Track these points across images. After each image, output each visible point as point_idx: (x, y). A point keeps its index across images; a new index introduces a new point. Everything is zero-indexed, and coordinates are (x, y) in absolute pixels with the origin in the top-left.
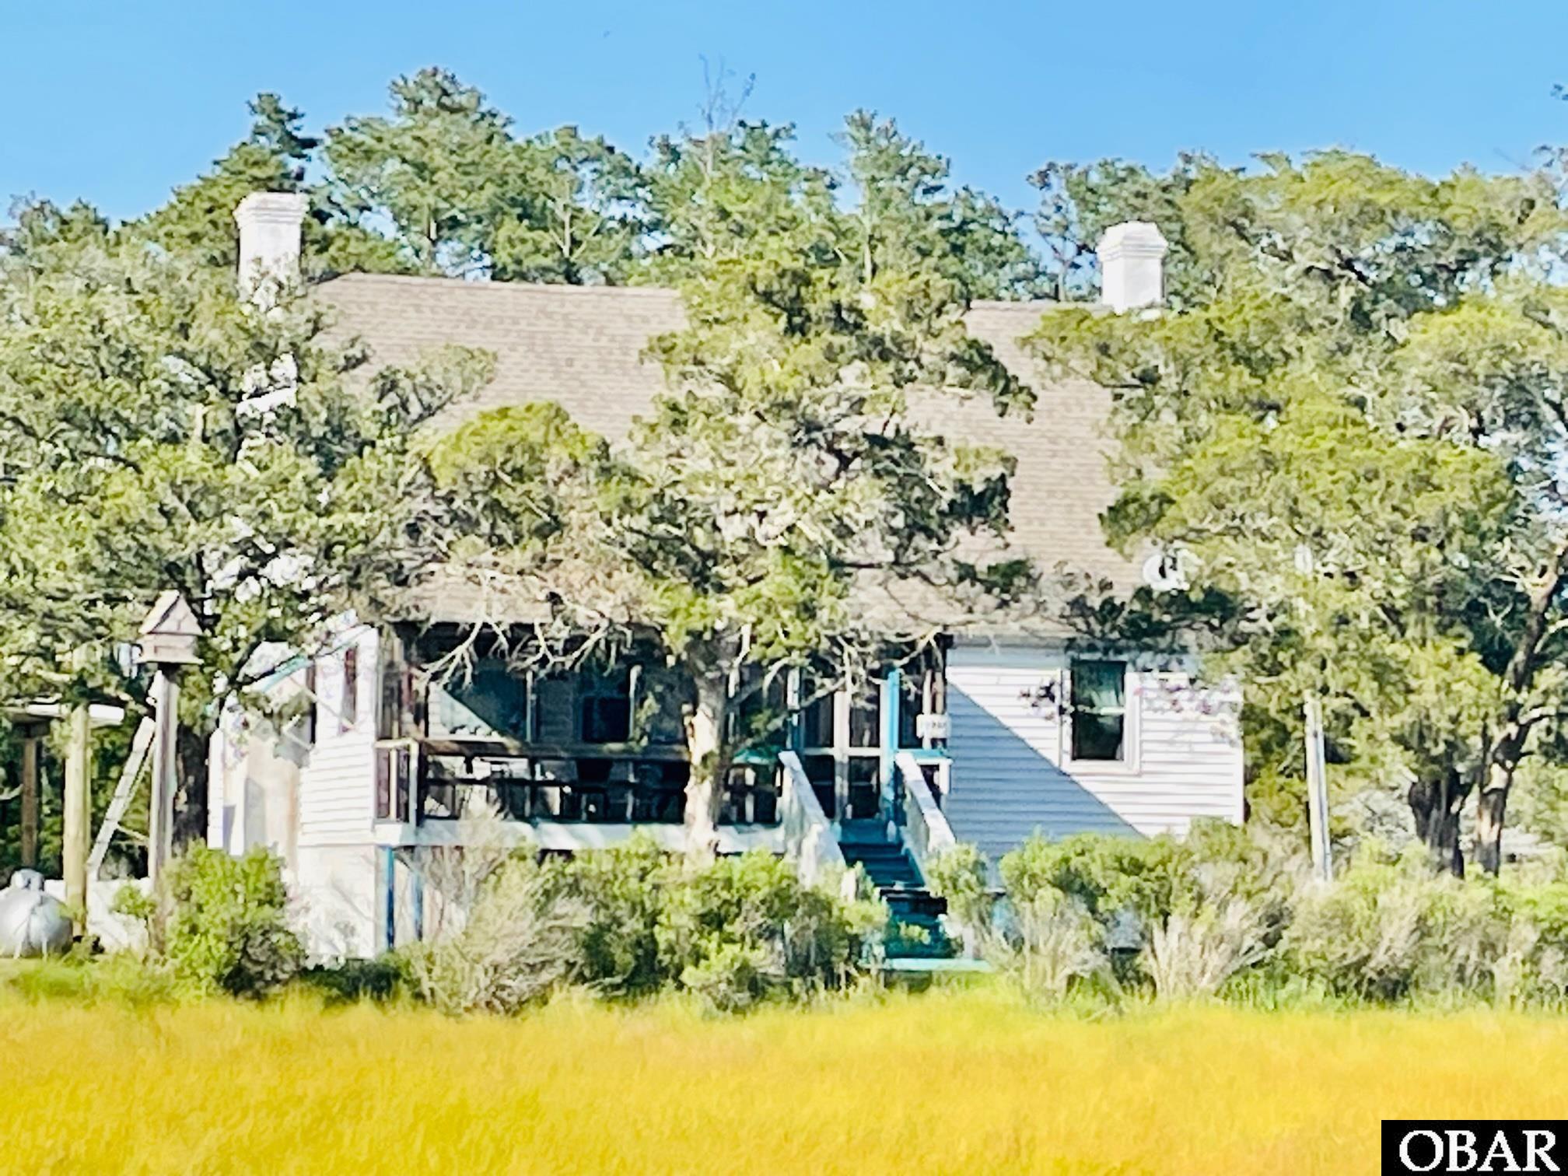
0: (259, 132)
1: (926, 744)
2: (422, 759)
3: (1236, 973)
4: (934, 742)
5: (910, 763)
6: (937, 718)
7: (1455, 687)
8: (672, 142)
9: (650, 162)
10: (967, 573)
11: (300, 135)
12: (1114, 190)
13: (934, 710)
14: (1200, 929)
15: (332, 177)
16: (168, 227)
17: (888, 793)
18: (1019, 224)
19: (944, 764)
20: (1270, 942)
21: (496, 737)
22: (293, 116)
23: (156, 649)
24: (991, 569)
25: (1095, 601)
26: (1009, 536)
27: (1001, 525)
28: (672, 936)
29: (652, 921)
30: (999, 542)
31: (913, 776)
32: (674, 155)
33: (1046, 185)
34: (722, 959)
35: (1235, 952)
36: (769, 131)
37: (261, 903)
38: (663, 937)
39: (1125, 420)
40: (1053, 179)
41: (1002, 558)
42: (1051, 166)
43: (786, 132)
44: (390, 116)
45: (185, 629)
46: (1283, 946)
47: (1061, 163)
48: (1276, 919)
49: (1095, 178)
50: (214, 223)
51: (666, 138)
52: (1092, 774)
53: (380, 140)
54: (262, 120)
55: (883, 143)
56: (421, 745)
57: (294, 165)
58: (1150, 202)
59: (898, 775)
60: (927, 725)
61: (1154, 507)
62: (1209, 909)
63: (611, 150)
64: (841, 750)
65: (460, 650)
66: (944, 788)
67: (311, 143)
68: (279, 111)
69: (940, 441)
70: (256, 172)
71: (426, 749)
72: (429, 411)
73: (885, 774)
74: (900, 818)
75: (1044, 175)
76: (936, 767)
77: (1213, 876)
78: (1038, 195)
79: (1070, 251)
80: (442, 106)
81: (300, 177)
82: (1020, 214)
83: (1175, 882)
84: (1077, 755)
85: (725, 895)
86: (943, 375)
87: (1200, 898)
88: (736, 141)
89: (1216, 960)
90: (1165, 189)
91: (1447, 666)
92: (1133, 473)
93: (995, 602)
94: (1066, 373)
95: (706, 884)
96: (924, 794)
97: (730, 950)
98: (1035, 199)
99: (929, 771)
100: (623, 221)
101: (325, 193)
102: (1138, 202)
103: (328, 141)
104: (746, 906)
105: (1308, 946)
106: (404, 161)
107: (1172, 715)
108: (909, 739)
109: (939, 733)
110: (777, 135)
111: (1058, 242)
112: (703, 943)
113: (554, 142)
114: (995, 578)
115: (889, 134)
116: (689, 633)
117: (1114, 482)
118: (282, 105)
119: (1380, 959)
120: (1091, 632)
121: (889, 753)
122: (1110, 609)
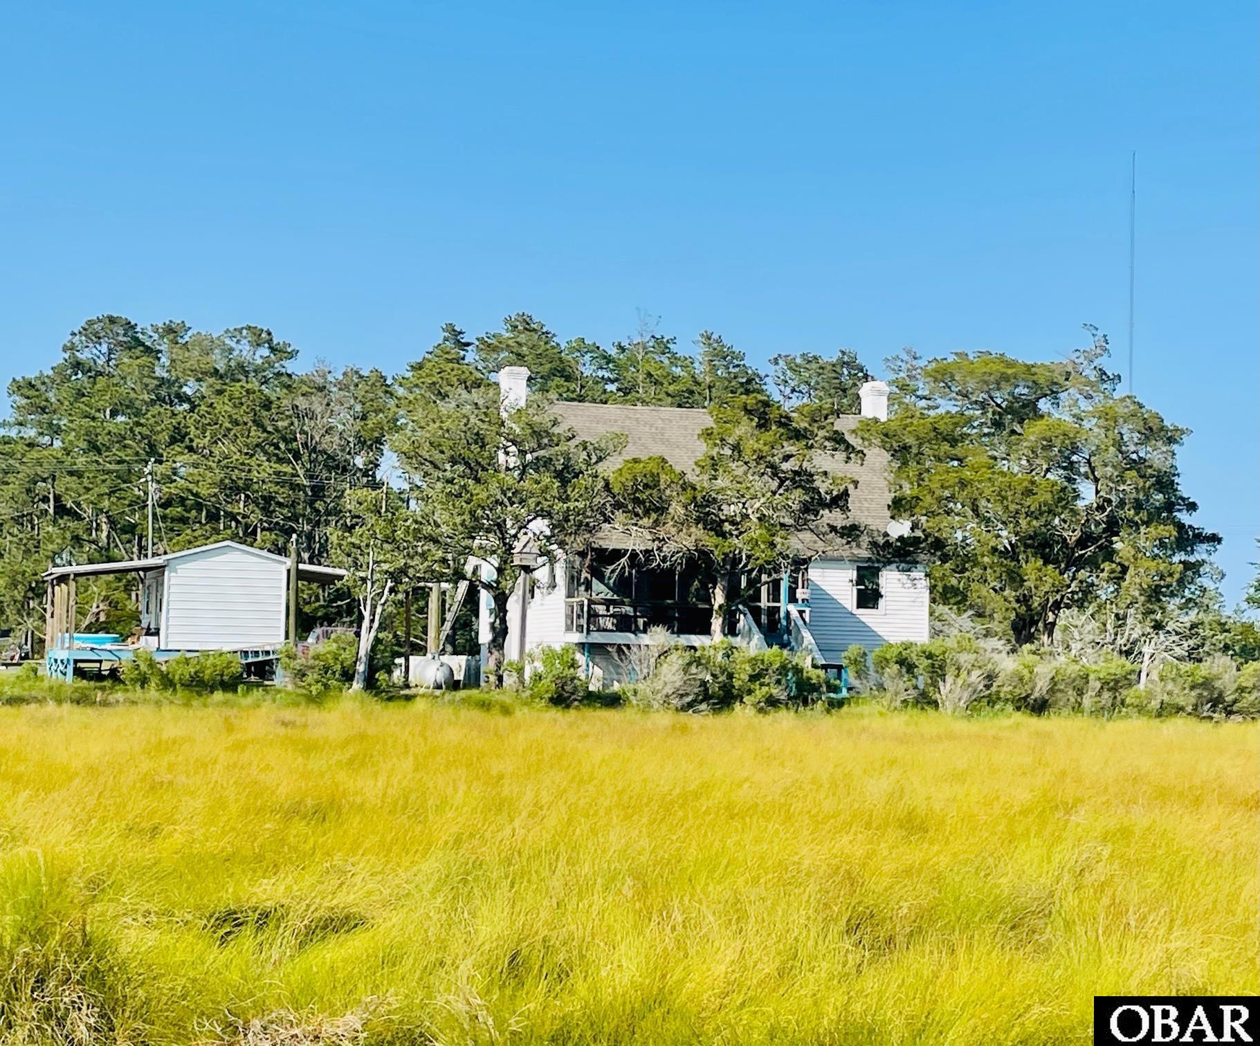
0: (446, 339)
1: (800, 602)
2: (589, 606)
3: (975, 700)
4: (803, 600)
5: (793, 609)
6: (805, 590)
7: (1044, 579)
8: (622, 345)
9: (613, 352)
10: (833, 529)
11: (463, 341)
12: (807, 366)
13: (803, 587)
14: (960, 681)
15: (477, 358)
16: (422, 380)
17: (784, 623)
18: (767, 380)
19: (807, 610)
20: (988, 687)
21: (615, 597)
22: (461, 333)
23: (521, 560)
24: (842, 528)
25: (881, 541)
26: (849, 514)
27: (845, 509)
28: (740, 682)
29: (731, 676)
30: (844, 516)
31: (794, 614)
32: (623, 349)
33: (777, 363)
34: (760, 693)
35: (975, 691)
36: (665, 340)
37: (569, 668)
38: (737, 683)
39: (896, 465)
40: (780, 361)
41: (848, 523)
42: (779, 355)
43: (673, 340)
44: (504, 332)
45: (533, 551)
46: (994, 689)
47: (783, 354)
48: (990, 677)
49: (798, 361)
50: (442, 378)
51: (619, 344)
52: (866, 615)
53: (500, 342)
54: (447, 334)
55: (715, 345)
56: (589, 600)
57: (462, 353)
58: (826, 371)
59: (788, 613)
60: (800, 594)
61: (914, 502)
62: (964, 674)
63: (598, 348)
64: (764, 603)
65: (623, 560)
66: (807, 620)
67: (468, 344)
68: (454, 331)
69: (825, 473)
70: (446, 356)
71: (591, 602)
72: (600, 459)
73: (782, 614)
74: (790, 633)
75: (776, 359)
76: (804, 611)
77: (965, 659)
78: (774, 367)
79: (788, 391)
80: (525, 329)
81: (463, 359)
82: (767, 376)
83: (948, 661)
84: (859, 607)
85: (761, 667)
86: (825, 447)
87: (959, 669)
88: (651, 344)
89: (966, 695)
90: (834, 365)
91: (1040, 570)
92: (898, 488)
93: (844, 541)
94: (870, 445)
95: (753, 661)
96: (800, 622)
97: (765, 689)
98: (771, 370)
99: (801, 612)
100: (603, 378)
101: (474, 366)
102: (821, 371)
103: (477, 343)
104: (770, 671)
105: (1005, 689)
106: (512, 352)
107: (912, 590)
108: (793, 599)
109: (806, 597)
110: (668, 342)
111: (782, 387)
112: (752, 686)
113: (574, 344)
114: (846, 532)
115: (719, 340)
116: (723, 554)
117: (890, 491)
118: (456, 328)
119: (1036, 695)
120: (879, 554)
121: (784, 605)
122: (888, 544)
